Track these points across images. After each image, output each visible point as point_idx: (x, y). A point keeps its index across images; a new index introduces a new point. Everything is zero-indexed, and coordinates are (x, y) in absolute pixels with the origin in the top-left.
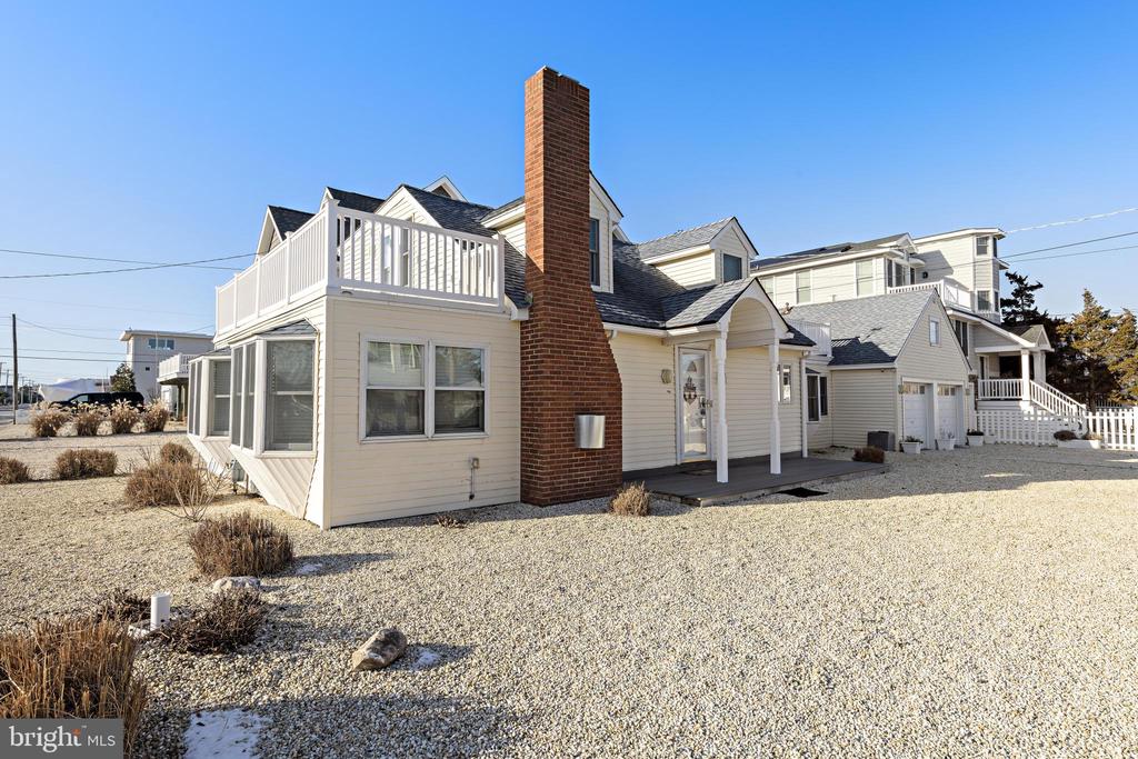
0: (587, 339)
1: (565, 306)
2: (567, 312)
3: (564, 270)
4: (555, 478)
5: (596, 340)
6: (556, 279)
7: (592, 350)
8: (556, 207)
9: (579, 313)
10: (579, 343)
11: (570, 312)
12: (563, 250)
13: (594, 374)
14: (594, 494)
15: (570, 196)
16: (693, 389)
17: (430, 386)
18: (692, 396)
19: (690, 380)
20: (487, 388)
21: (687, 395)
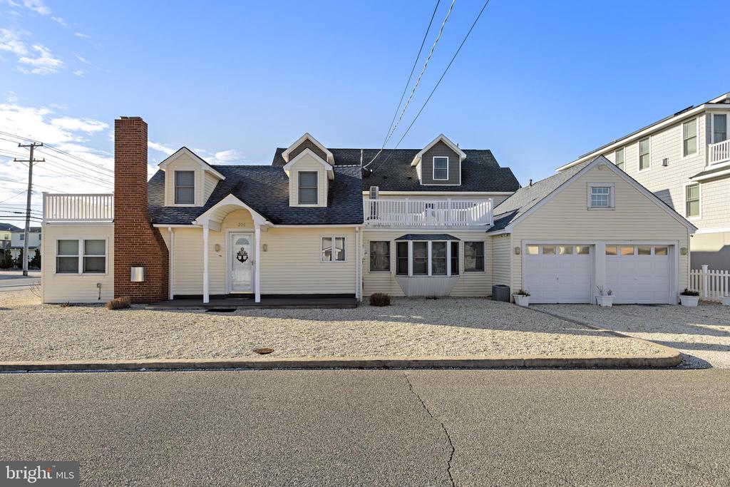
3: (125, 204)
6: (121, 209)
9: (134, 222)
12: (125, 196)
13: (144, 249)
15: (129, 171)
16: (246, 254)
17: (81, 256)
18: (245, 258)
19: (242, 249)
20: (106, 256)
21: (240, 258)
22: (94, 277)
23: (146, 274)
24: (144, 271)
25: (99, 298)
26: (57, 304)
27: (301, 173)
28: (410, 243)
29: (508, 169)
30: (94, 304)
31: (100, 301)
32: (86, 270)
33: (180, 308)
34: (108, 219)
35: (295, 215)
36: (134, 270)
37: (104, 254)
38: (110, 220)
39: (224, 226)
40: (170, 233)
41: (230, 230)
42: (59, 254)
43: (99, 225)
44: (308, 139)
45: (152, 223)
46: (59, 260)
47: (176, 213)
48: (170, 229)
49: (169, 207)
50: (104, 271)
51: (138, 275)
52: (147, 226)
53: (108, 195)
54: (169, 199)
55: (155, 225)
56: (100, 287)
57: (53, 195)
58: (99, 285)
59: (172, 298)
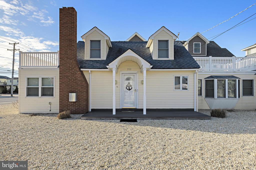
0: (74, 74)
1: (66, 66)
2: (66, 67)
3: (66, 57)
4: (63, 108)
5: (77, 74)
6: (63, 60)
7: (75, 76)
8: (63, 42)
9: (71, 67)
10: (71, 75)
11: (67, 67)
12: (65, 52)
13: (76, 83)
14: (76, 113)
15: (67, 38)
16: (131, 86)
17: (40, 87)
18: (130, 88)
19: (129, 83)
20: (54, 87)
21: (128, 88)
22: (48, 99)
23: (77, 97)
24: (76, 95)
25: (50, 111)
26: (27, 113)
27: (159, 41)
28: (216, 80)
29: (225, 49)
30: (48, 114)
31: (51, 112)
32: (43, 95)
33: (102, 118)
34: (55, 66)
35: (159, 64)
36: (71, 95)
37: (53, 86)
38: (56, 66)
39: (119, 70)
40: (89, 73)
41: (123, 72)
42: (28, 86)
43: (50, 69)
44: (136, 36)
45: (80, 68)
46: (28, 89)
47: (92, 63)
48: (90, 71)
49: (87, 60)
50: (52, 95)
51: (73, 97)
52: (78, 70)
53: (55, 53)
54: (87, 56)
55: (82, 69)
56: (50, 104)
57: (25, 53)
58: (50, 103)
59: (90, 111)
